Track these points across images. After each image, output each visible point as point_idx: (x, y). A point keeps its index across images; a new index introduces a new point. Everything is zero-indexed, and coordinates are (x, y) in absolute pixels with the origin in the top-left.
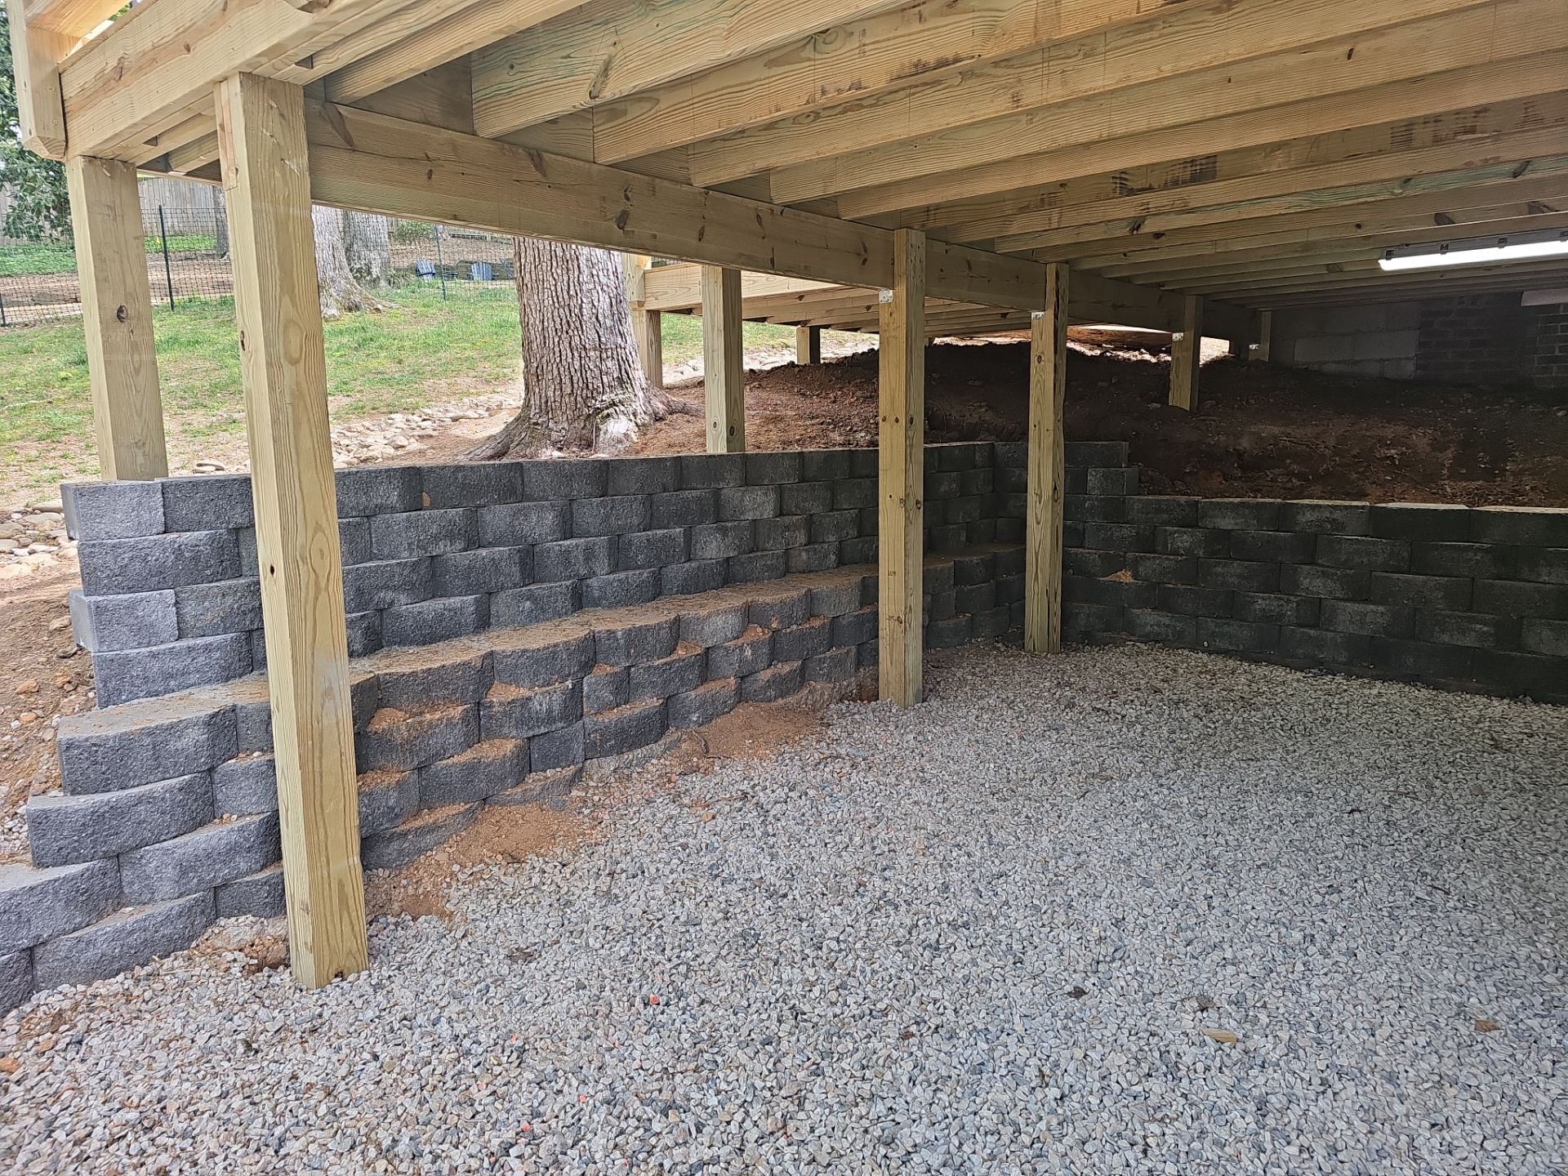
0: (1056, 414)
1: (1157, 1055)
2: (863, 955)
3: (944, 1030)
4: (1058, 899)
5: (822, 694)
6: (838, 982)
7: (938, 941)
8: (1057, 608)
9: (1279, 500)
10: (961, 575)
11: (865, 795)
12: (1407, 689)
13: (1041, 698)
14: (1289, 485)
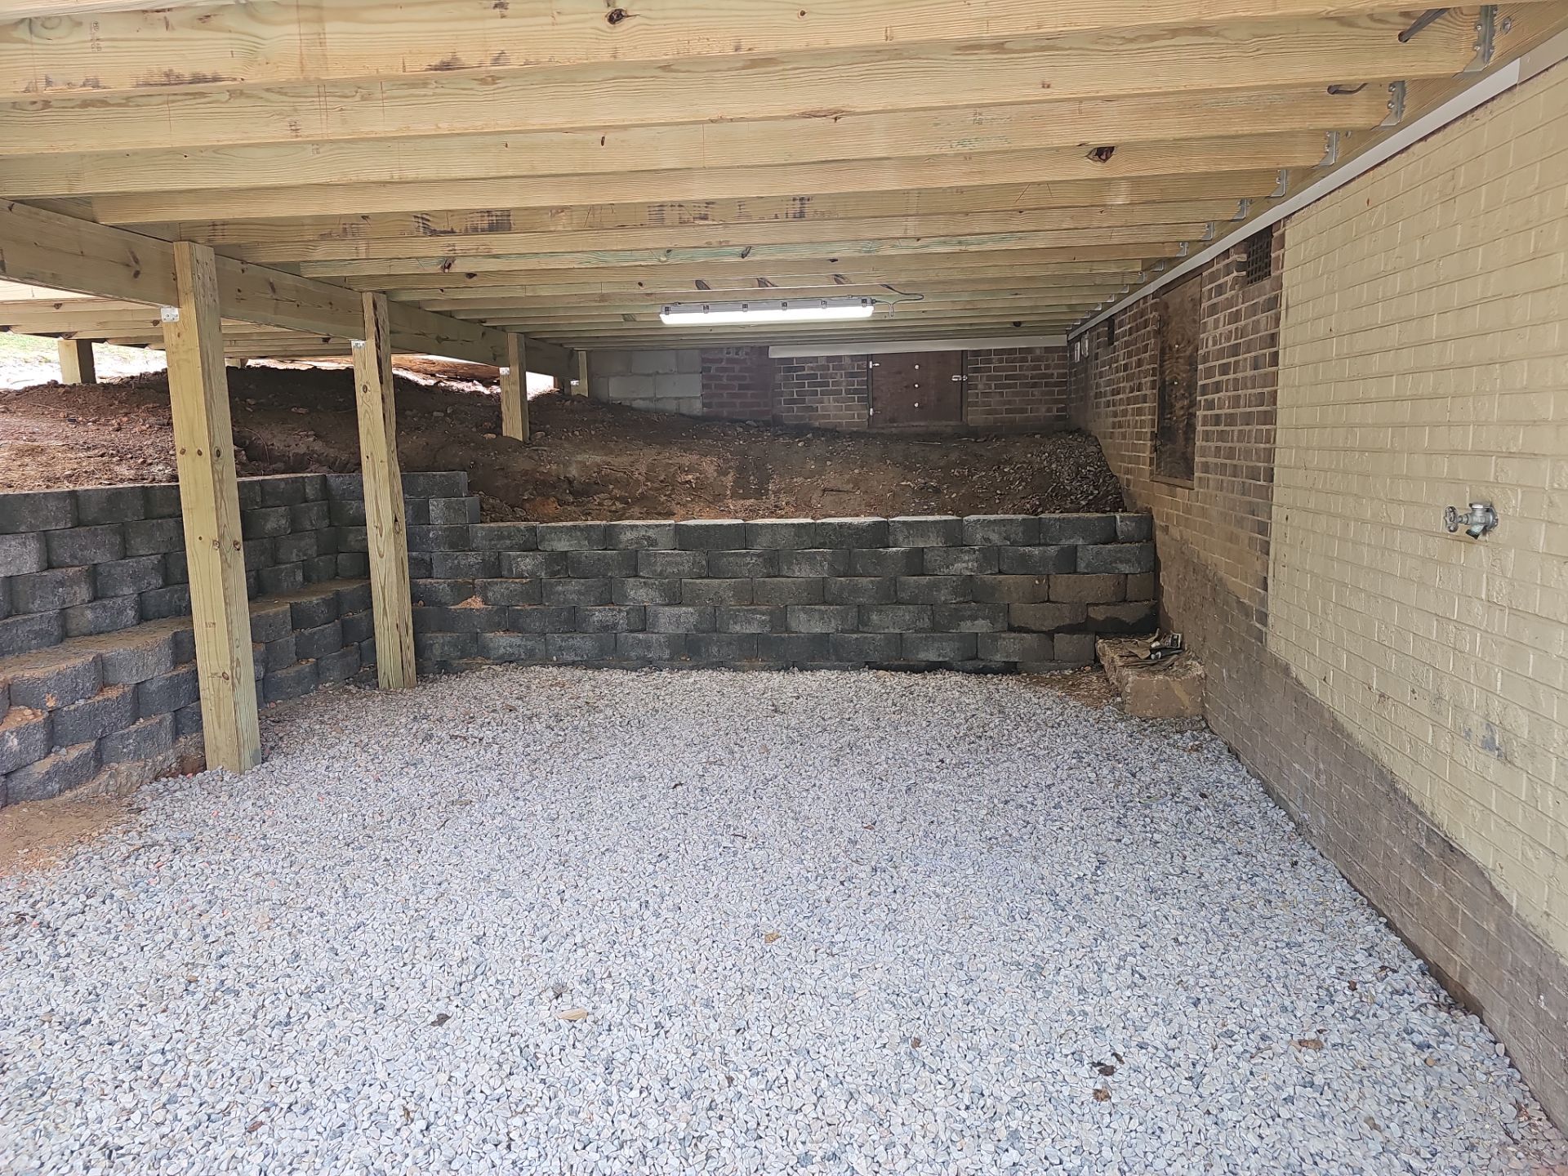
0: (389, 445)
1: (517, 1052)
2: (197, 1058)
3: (299, 1105)
4: (419, 935)
5: (129, 775)
6: (164, 1099)
7: (288, 1015)
8: (409, 640)
9: (604, 522)
10: (299, 619)
11: (193, 880)
12: (715, 674)
13: (397, 735)
14: (614, 508)
